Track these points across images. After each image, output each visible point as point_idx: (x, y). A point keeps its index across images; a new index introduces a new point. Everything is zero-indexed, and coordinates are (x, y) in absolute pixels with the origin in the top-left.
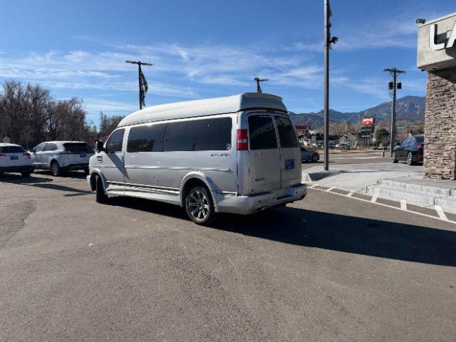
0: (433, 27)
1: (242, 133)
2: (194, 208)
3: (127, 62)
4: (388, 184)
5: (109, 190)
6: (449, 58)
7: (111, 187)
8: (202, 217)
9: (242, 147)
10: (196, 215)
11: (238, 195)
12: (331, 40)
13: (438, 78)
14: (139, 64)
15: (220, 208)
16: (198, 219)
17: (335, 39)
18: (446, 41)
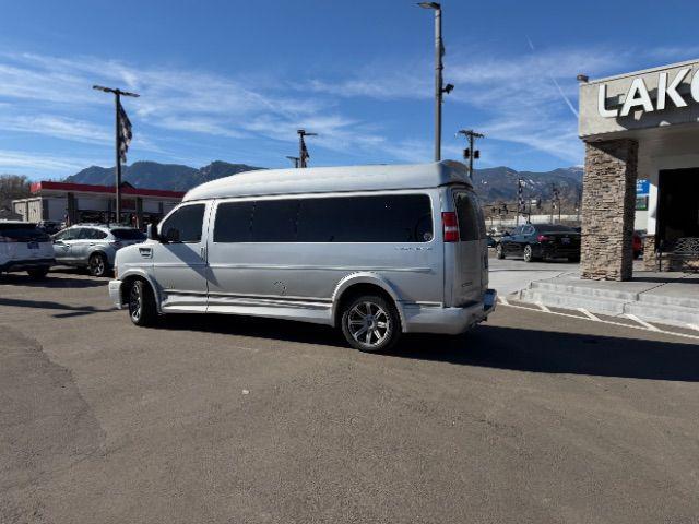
0: (602, 88)
1: (448, 218)
2: (357, 328)
3: (95, 87)
4: (547, 287)
5: (167, 305)
6: (620, 128)
7: (171, 299)
8: (374, 339)
9: (449, 238)
10: (362, 337)
11: (445, 307)
12: (444, 89)
13: (599, 152)
14: (118, 93)
15: (411, 326)
16: (368, 344)
17: (450, 88)
18: (619, 107)
